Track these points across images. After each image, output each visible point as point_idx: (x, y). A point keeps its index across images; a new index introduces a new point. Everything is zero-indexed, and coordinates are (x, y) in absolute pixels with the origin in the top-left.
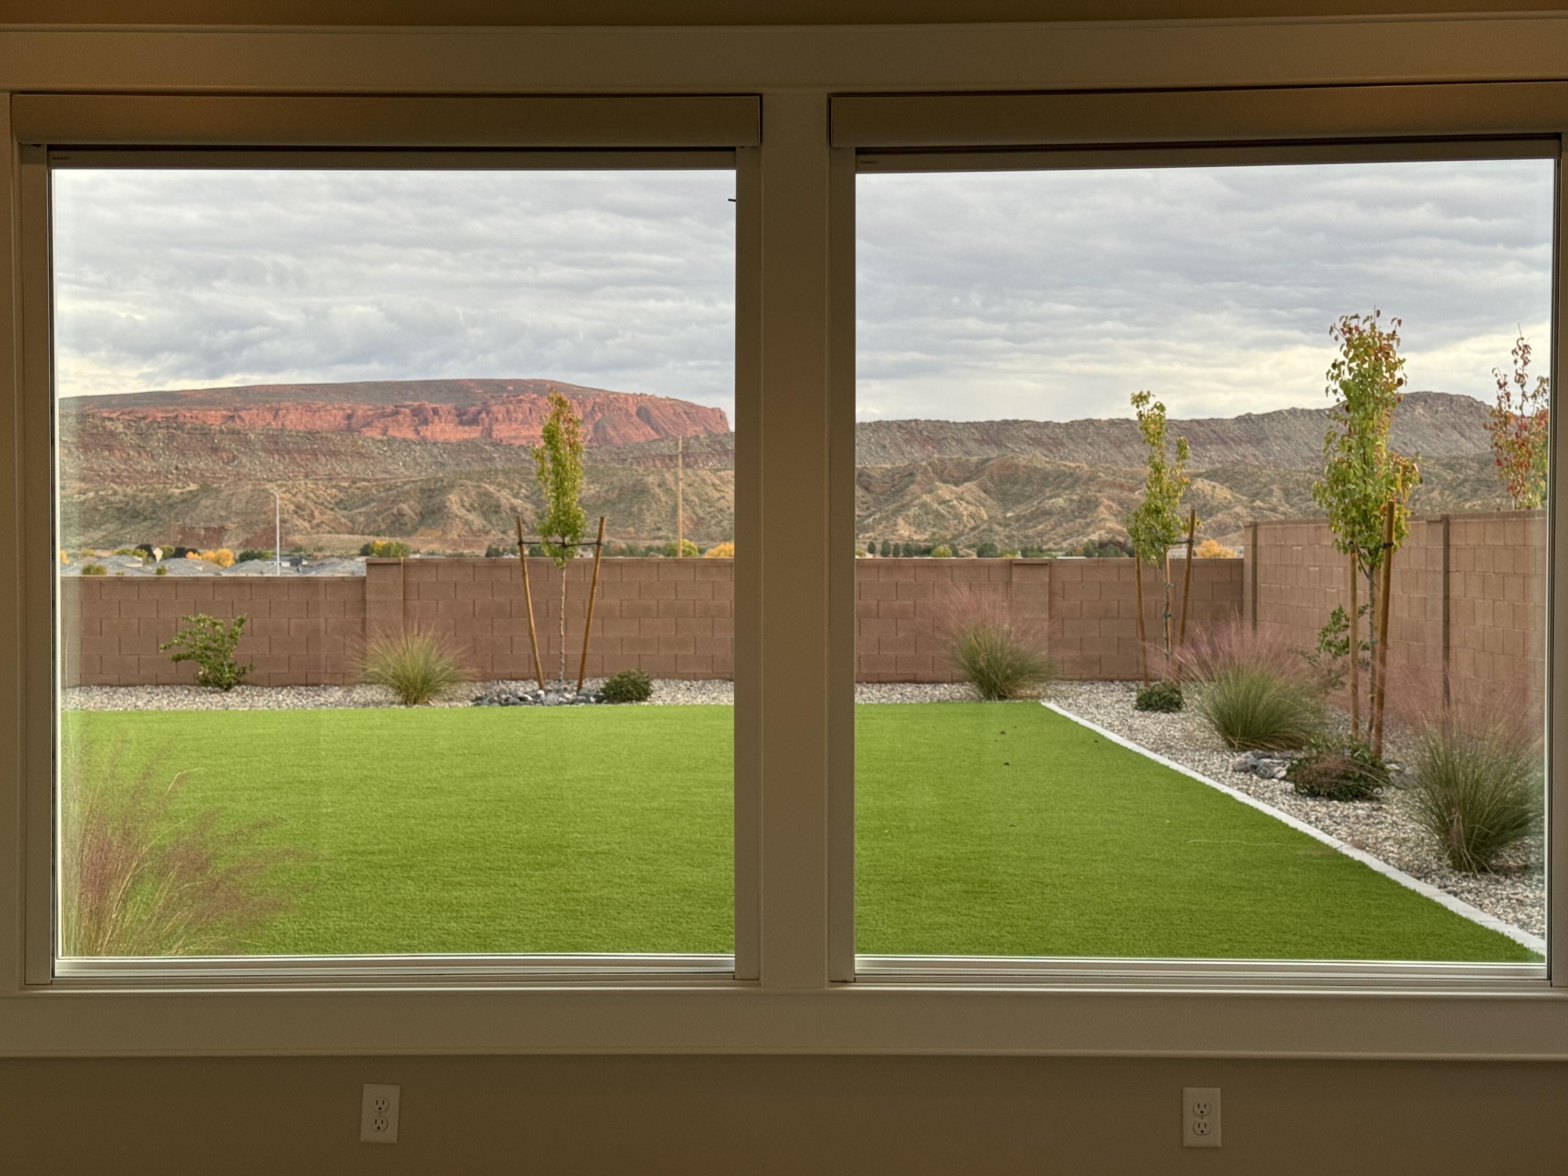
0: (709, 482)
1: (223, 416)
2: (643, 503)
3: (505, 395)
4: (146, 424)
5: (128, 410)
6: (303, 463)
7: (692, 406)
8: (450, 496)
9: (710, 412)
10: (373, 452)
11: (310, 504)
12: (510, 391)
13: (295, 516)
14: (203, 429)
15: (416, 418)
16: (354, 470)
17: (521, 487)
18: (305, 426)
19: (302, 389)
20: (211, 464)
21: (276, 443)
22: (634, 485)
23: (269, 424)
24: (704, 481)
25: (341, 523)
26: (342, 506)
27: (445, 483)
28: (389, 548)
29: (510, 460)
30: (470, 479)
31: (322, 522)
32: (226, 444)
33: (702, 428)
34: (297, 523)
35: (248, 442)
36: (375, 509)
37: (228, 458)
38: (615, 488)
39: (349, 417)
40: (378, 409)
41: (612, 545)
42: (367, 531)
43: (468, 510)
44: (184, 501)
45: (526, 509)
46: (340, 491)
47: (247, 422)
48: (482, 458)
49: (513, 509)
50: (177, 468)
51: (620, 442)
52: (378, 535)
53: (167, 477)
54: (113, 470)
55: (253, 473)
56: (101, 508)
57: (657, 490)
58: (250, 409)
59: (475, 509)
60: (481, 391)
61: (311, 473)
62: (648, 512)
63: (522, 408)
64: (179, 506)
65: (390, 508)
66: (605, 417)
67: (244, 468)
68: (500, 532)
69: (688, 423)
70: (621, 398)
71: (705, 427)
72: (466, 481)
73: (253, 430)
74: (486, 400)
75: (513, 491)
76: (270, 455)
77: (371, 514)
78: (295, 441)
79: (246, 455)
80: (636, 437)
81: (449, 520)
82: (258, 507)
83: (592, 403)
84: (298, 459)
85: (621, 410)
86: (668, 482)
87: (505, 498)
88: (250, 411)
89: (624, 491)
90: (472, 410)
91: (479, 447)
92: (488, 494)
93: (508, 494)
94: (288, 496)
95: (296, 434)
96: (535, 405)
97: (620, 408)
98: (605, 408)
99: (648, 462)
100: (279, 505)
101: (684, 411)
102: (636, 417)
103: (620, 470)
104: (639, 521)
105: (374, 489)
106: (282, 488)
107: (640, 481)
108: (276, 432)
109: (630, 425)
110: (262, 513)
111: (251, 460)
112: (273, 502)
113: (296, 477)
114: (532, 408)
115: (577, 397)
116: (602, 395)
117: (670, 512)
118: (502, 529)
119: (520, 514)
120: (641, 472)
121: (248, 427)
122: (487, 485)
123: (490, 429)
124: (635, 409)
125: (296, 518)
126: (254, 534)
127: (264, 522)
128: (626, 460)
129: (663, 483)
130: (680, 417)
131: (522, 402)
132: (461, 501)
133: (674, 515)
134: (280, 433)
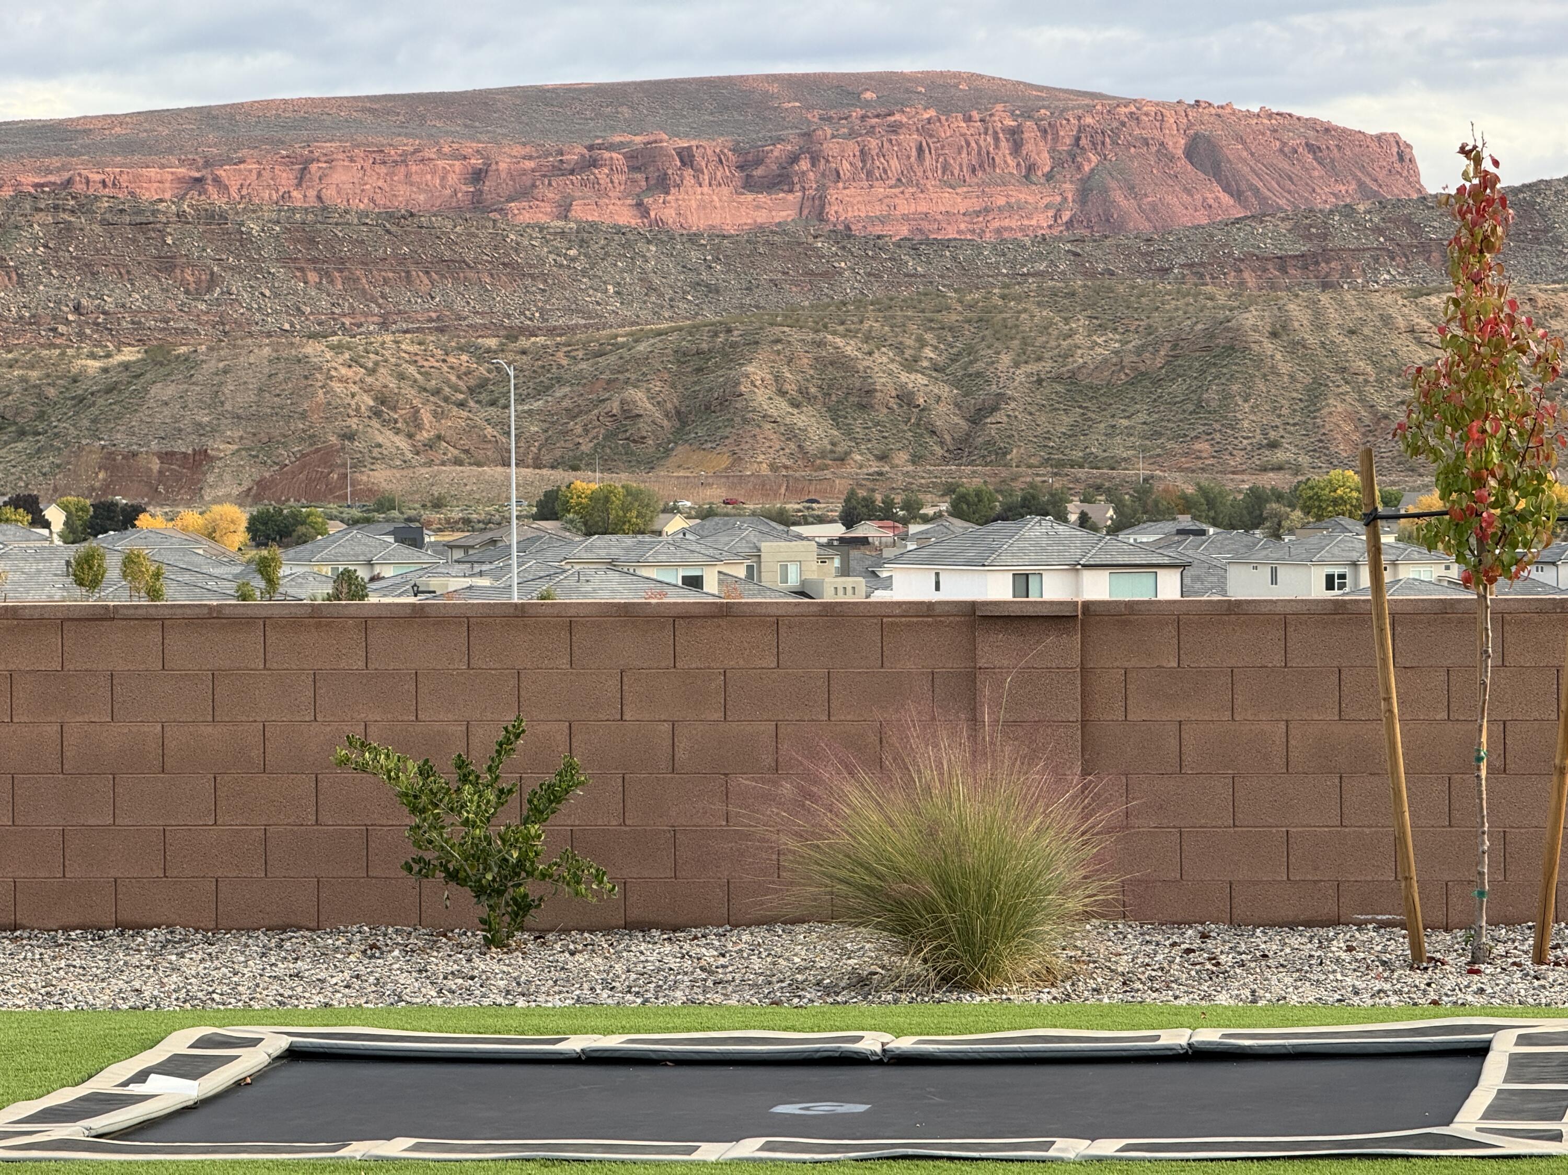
0: (1401, 323)
1: (180, 180)
2: (1232, 378)
3: (857, 113)
6: (376, 292)
8: (750, 369)
10: (542, 261)
11: (410, 392)
12: (870, 104)
13: (375, 423)
14: (138, 212)
15: (638, 176)
16: (499, 308)
17: (922, 343)
18: (372, 200)
19: (363, 110)
20: (158, 296)
21: (312, 241)
22: (1209, 335)
23: (286, 196)
24: (1386, 320)
25: (484, 440)
26: (484, 397)
27: (735, 336)
28: (607, 499)
29: (878, 277)
30: (797, 324)
31: (439, 437)
32: (193, 246)
34: (380, 439)
35: (244, 240)
36: (566, 403)
37: (198, 282)
38: (1158, 342)
39: (478, 176)
40: (547, 154)
41: (1159, 487)
42: (546, 458)
43: (795, 404)
44: (109, 389)
45: (939, 399)
46: (480, 360)
47: (235, 195)
48: (812, 273)
49: (905, 398)
50: (77, 309)
51: (1148, 226)
52: (575, 468)
53: (54, 330)
55: (258, 317)
57: (1269, 346)
58: (242, 161)
59: (811, 400)
60: (797, 104)
61: (395, 317)
62: (1246, 401)
63: (899, 144)
64: (101, 401)
65: (604, 400)
66: (1107, 163)
67: (236, 305)
68: (872, 458)
69: (1316, 174)
70: (1147, 114)
71: (1361, 184)
72: (786, 329)
73: (254, 211)
74: (809, 126)
75: (903, 353)
76: (298, 274)
77: (556, 414)
78: (355, 237)
79: (240, 273)
80: (1184, 212)
81: (749, 428)
82: (289, 402)
83: (1075, 129)
84: (364, 281)
85: (1148, 145)
86: (1296, 324)
87: (884, 372)
88: (242, 166)
89: (1182, 348)
90: (776, 153)
91: (799, 244)
92: (843, 360)
93: (893, 361)
94: (356, 373)
95: (356, 221)
96: (931, 136)
97: (1146, 139)
98: (1107, 140)
99: (1225, 274)
100: (335, 395)
101: (1307, 144)
102: (1184, 161)
103: (1167, 297)
104: (1223, 425)
105: (561, 354)
106: (342, 353)
107: (1221, 323)
108: (311, 217)
109: (1170, 182)
110: (296, 416)
111: (251, 287)
112: (322, 387)
113: (360, 325)
114: (924, 144)
115: (1037, 115)
116: (1099, 107)
117: (1300, 400)
118: (879, 448)
119: (923, 410)
120: (1222, 300)
121: (242, 206)
122: (838, 340)
123: (820, 197)
124: (1183, 142)
125: (378, 426)
126: (277, 468)
127: (302, 439)
128: (1167, 270)
129: (1283, 327)
130: (1298, 159)
131: (900, 131)
132: (776, 381)
133: (1312, 408)
134: (320, 218)
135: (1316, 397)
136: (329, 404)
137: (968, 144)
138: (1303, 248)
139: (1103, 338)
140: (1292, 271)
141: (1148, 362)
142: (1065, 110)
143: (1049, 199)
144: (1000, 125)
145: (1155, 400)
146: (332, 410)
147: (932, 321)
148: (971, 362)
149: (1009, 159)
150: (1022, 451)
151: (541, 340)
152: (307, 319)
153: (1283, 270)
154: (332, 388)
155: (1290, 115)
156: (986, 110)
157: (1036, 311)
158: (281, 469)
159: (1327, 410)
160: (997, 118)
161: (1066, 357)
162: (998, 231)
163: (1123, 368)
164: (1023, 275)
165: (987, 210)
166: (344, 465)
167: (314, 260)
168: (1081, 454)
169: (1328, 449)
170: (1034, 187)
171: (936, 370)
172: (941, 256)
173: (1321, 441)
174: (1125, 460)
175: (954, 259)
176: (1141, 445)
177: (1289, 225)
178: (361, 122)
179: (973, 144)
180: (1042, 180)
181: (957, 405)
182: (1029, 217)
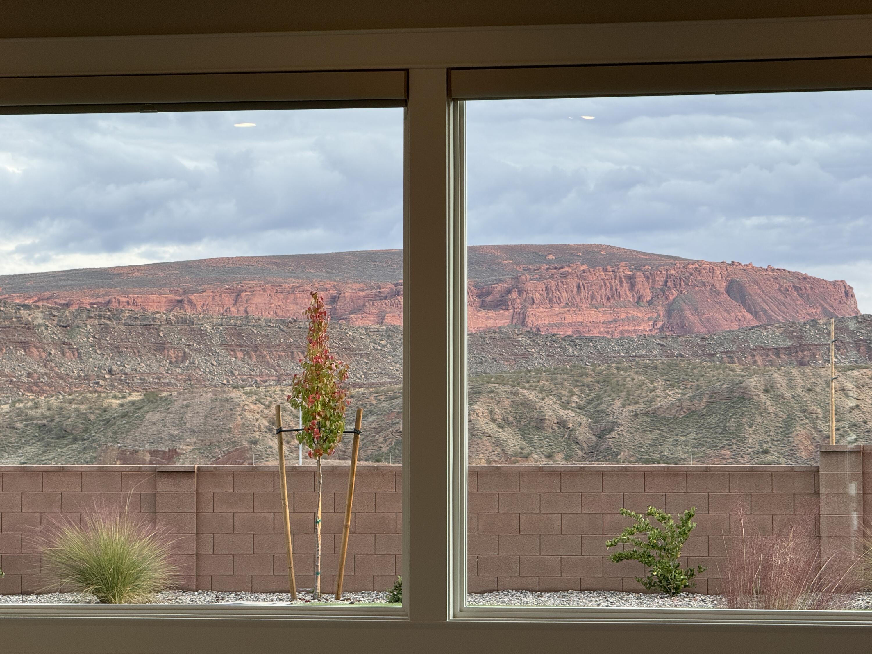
1: (170, 301)
2: (743, 415)
3: (544, 267)
4: (72, 313)
5: (47, 294)
6: (275, 363)
7: (805, 278)
8: (476, 407)
9: (831, 287)
10: (366, 347)
12: (550, 262)
14: (145, 319)
17: (572, 393)
18: (275, 313)
19: (272, 263)
20: (154, 364)
21: (240, 335)
22: (731, 391)
23: (228, 310)
29: (552, 356)
30: (502, 382)
32: (174, 338)
33: (820, 310)
35: (203, 334)
36: (374, 425)
37: (177, 357)
38: (703, 394)
39: (334, 300)
40: (372, 288)
43: (501, 427)
44: (124, 415)
45: (580, 424)
47: (199, 309)
48: (516, 354)
49: (562, 424)
50: (110, 372)
51: (703, 330)
53: (97, 383)
54: (29, 375)
55: (209, 376)
56: (18, 425)
57: (763, 397)
58: (204, 291)
59: (510, 424)
60: (511, 262)
61: (285, 377)
62: (750, 427)
63: (567, 284)
64: (118, 422)
65: (395, 423)
66: (682, 295)
67: (197, 370)
68: (543, 457)
69: (799, 302)
70: (704, 269)
71: (824, 308)
72: (496, 385)
73: (208, 319)
74: (517, 274)
75: (561, 399)
76: (232, 353)
77: (369, 431)
78: (263, 333)
79: (200, 352)
80: (725, 323)
81: (474, 439)
82: (221, 423)
83: (665, 276)
84: (268, 357)
85: (705, 285)
86: (779, 385)
87: (550, 409)
88: (204, 294)
89: (715, 398)
90: (499, 289)
91: (509, 338)
92: (528, 403)
93: (555, 403)
94: (259, 408)
95: (264, 324)
96: (585, 280)
97: (704, 283)
98: (683, 283)
99: (745, 357)
100: (247, 419)
101: (794, 286)
102: (725, 295)
103: (708, 370)
104: (737, 441)
105: (373, 398)
106: (251, 396)
107: (737, 384)
108: (239, 322)
109: (717, 306)
110: (226, 430)
111: (206, 360)
112: (240, 415)
113: (266, 381)
114: (581, 284)
115: (643, 269)
116: (678, 265)
117: (781, 427)
118: (547, 451)
119: (572, 430)
120: (738, 371)
121: (202, 316)
122: (525, 391)
123: (523, 313)
124: (724, 284)
125: (270, 437)
126: (214, 459)
127: (228, 443)
128: (713, 355)
129: (771, 387)
130: (788, 294)
131: (568, 277)
132: (490, 414)
133: (787, 432)
134: (244, 323)
135: (789, 426)
136: (244, 424)
137: (605, 284)
138: (789, 343)
139: (673, 392)
140: (782, 356)
141: (697, 405)
142: (660, 265)
143: (650, 315)
144: (623, 274)
145: (700, 427)
146: (245, 428)
147: (577, 381)
148: (599, 404)
149: (628, 293)
150: (626, 453)
151: (362, 390)
152: (236, 378)
153: (778, 356)
154: (245, 415)
155: (784, 270)
156: (616, 265)
157: (635, 376)
158: (217, 460)
159: (795, 433)
160: (621, 270)
161: (651, 402)
162: (621, 332)
163: (682, 408)
164: (633, 357)
165: (615, 321)
166: (251, 458)
167: (241, 346)
168: (659, 456)
169: (796, 454)
170: (642, 308)
171: (579, 408)
172: (588, 346)
173: (792, 450)
174: (683, 459)
175: (595, 347)
176: (691, 451)
177: (781, 330)
178: (270, 270)
179: (608, 284)
180: (646, 304)
181: (590, 428)
182: (639, 325)
